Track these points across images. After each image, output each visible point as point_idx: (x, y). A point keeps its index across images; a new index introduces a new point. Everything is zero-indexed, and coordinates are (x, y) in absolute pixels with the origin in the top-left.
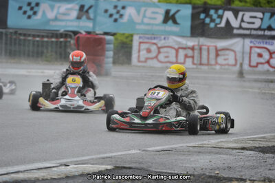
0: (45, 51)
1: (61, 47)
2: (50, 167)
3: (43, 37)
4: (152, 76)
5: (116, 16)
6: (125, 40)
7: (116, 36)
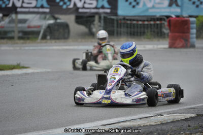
0: (146, 31)
1: (157, 28)
2: (149, 117)
3: (144, 21)
5: (198, 3)
7: (198, 18)
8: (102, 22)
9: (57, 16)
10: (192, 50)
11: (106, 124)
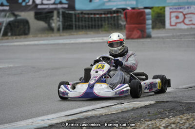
0: (103, 23)
1: (114, 21)
2: (110, 106)
3: (101, 14)
4: (181, 35)
6: (159, 11)
7: (153, 9)
8: (61, 17)
9: (16, 13)
10: (148, 40)
11: (69, 114)
